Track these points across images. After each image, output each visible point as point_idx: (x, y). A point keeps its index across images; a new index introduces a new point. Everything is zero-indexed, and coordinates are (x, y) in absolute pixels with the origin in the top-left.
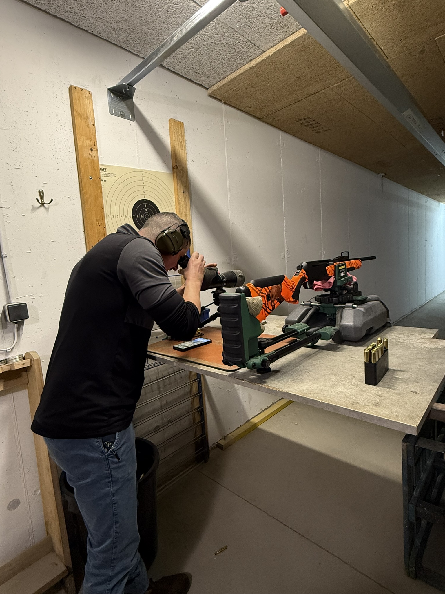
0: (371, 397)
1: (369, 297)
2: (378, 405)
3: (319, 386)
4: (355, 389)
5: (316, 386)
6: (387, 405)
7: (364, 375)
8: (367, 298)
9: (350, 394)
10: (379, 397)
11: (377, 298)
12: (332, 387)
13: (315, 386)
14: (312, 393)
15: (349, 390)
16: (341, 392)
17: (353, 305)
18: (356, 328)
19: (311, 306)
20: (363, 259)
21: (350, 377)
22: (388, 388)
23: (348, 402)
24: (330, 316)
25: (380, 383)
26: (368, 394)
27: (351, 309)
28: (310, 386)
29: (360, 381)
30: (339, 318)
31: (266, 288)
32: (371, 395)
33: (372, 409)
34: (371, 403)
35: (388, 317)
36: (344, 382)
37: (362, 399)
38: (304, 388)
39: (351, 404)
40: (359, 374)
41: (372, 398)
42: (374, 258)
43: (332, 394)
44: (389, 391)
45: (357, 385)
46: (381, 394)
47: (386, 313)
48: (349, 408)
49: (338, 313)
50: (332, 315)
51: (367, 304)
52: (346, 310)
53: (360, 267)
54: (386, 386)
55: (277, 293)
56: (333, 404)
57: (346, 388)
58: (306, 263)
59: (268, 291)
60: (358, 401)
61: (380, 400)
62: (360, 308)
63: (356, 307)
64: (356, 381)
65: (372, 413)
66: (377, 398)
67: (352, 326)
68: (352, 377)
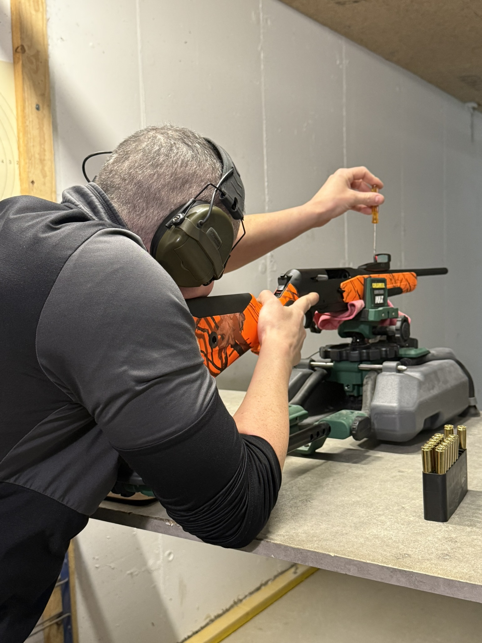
0: (436, 543)
1: (433, 352)
2: (448, 557)
3: (329, 526)
4: (404, 529)
5: (323, 526)
6: (466, 557)
7: (422, 503)
8: (429, 352)
9: (394, 539)
10: (450, 543)
11: (448, 353)
12: (356, 528)
13: (321, 527)
14: (316, 541)
15: (391, 532)
16: (376, 537)
17: (398, 365)
18: (403, 415)
19: (312, 368)
20: (420, 273)
21: (395, 508)
22: (469, 526)
23: (389, 554)
24: (351, 389)
25: (455, 518)
26: (429, 538)
27: (393, 373)
28: (312, 526)
29: (414, 514)
30: (369, 393)
31: (209, 318)
32: (436, 540)
33: (436, 565)
34: (434, 555)
35: (472, 394)
36: (383, 518)
37: (416, 549)
38: (300, 531)
39: (394, 558)
40: (413, 501)
41: (437, 545)
42: (443, 271)
43: (356, 540)
44: (471, 532)
45: (409, 523)
46: (456, 537)
47: (468, 384)
48: (390, 566)
49: (367, 383)
50: (356, 387)
51: (428, 365)
52: (384, 375)
53: (414, 289)
54: (467, 523)
55: (234, 330)
56: (359, 560)
57: (386, 529)
58: (298, 272)
59: (213, 325)
60: (410, 553)
61: (452, 549)
62: (411, 371)
63: (405, 370)
64: (407, 516)
65: (436, 572)
66: (446, 546)
67: (397, 409)
68: (400, 507)
